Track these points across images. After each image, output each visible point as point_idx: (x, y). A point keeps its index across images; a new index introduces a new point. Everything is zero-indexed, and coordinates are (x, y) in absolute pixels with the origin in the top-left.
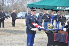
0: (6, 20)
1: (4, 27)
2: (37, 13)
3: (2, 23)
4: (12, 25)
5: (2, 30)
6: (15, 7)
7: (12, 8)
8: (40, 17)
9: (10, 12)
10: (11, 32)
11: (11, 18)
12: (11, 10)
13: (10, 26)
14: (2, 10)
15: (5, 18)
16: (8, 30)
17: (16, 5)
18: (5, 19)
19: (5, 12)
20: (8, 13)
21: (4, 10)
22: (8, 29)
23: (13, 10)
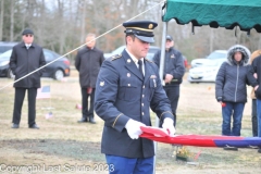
0: (47, 89)
1: (38, 122)
2: (216, 48)
3: (26, 103)
4: (79, 115)
5: (27, 141)
6: (99, 18)
7: (82, 24)
8: (230, 71)
9: (72, 42)
10: (76, 151)
11: (75, 74)
12: (77, 31)
13: (67, 121)
14: (27, 33)
15: (40, 74)
16: (59, 142)
17: (104, 5)
18: (44, 81)
19: (41, 44)
20: (57, 50)
21: (39, 33)
22: (55, 135)
23: (88, 31)
